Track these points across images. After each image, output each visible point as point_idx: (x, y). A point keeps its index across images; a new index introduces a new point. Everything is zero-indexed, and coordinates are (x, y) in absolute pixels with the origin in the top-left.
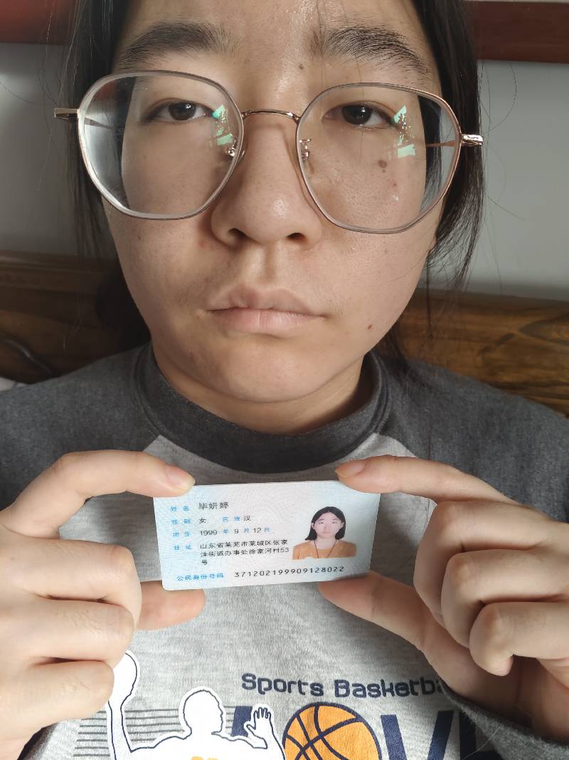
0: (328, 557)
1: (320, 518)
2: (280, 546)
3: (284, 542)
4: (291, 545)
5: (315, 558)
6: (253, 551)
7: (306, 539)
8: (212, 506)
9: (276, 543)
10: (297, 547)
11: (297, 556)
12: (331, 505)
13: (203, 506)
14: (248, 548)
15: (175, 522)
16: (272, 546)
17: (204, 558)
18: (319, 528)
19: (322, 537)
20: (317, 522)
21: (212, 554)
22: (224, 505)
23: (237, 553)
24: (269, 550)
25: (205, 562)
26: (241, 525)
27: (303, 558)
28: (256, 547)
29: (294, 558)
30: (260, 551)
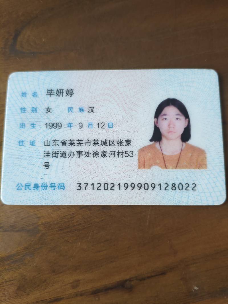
0: (176, 168)
1: (163, 113)
2: (124, 148)
3: (128, 143)
4: (135, 147)
5: (162, 167)
6: (96, 154)
7: (151, 140)
8: (59, 92)
9: (120, 143)
10: (142, 151)
11: (143, 165)
12: (172, 96)
13: (50, 93)
14: (92, 148)
15: (23, 110)
16: (116, 148)
17: (46, 160)
18: (164, 126)
19: (167, 139)
20: (160, 118)
21: (55, 154)
22: (70, 92)
23: (80, 154)
24: (113, 154)
25: (47, 165)
26: (85, 118)
27: (150, 167)
28: (100, 148)
29: (140, 167)
30: (104, 154)
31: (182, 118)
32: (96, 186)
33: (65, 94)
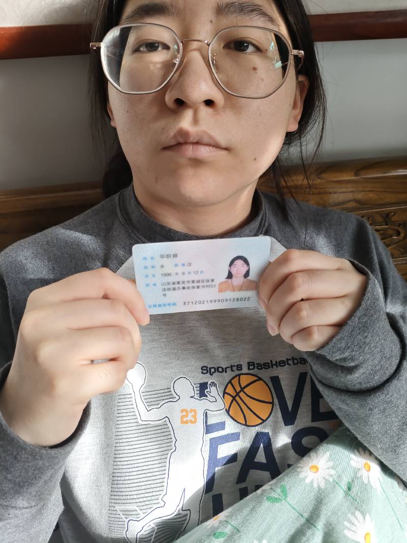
0: (240, 291)
1: (234, 263)
2: (210, 283)
3: (213, 281)
5: (232, 291)
6: (193, 287)
7: (226, 278)
8: (168, 256)
9: (208, 281)
10: (221, 284)
11: (221, 290)
12: (240, 255)
13: (162, 256)
14: (191, 285)
15: (146, 267)
16: (205, 284)
17: (164, 292)
18: (234, 271)
19: (236, 277)
20: (232, 267)
21: (169, 289)
22: (175, 256)
23: (184, 288)
25: (165, 295)
26: (186, 269)
27: (225, 291)
28: (196, 284)
29: (219, 292)
30: (198, 287)
31: (246, 266)
32: (194, 303)
33: (172, 257)
